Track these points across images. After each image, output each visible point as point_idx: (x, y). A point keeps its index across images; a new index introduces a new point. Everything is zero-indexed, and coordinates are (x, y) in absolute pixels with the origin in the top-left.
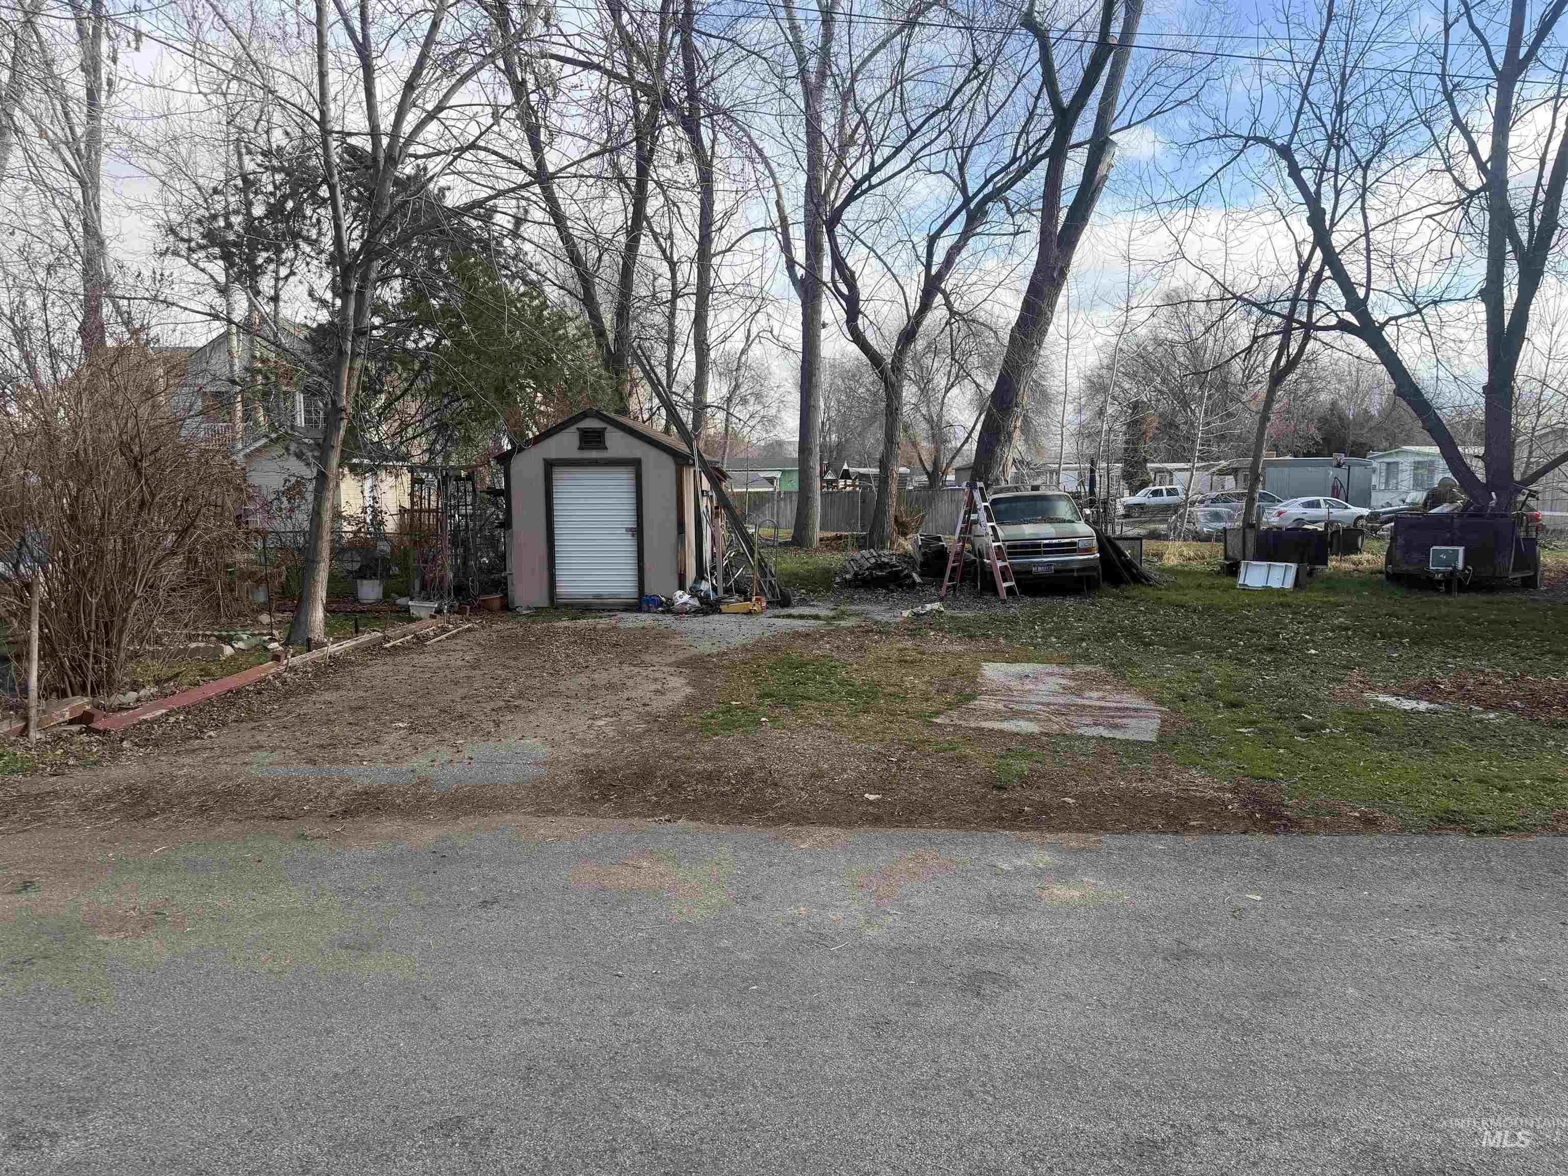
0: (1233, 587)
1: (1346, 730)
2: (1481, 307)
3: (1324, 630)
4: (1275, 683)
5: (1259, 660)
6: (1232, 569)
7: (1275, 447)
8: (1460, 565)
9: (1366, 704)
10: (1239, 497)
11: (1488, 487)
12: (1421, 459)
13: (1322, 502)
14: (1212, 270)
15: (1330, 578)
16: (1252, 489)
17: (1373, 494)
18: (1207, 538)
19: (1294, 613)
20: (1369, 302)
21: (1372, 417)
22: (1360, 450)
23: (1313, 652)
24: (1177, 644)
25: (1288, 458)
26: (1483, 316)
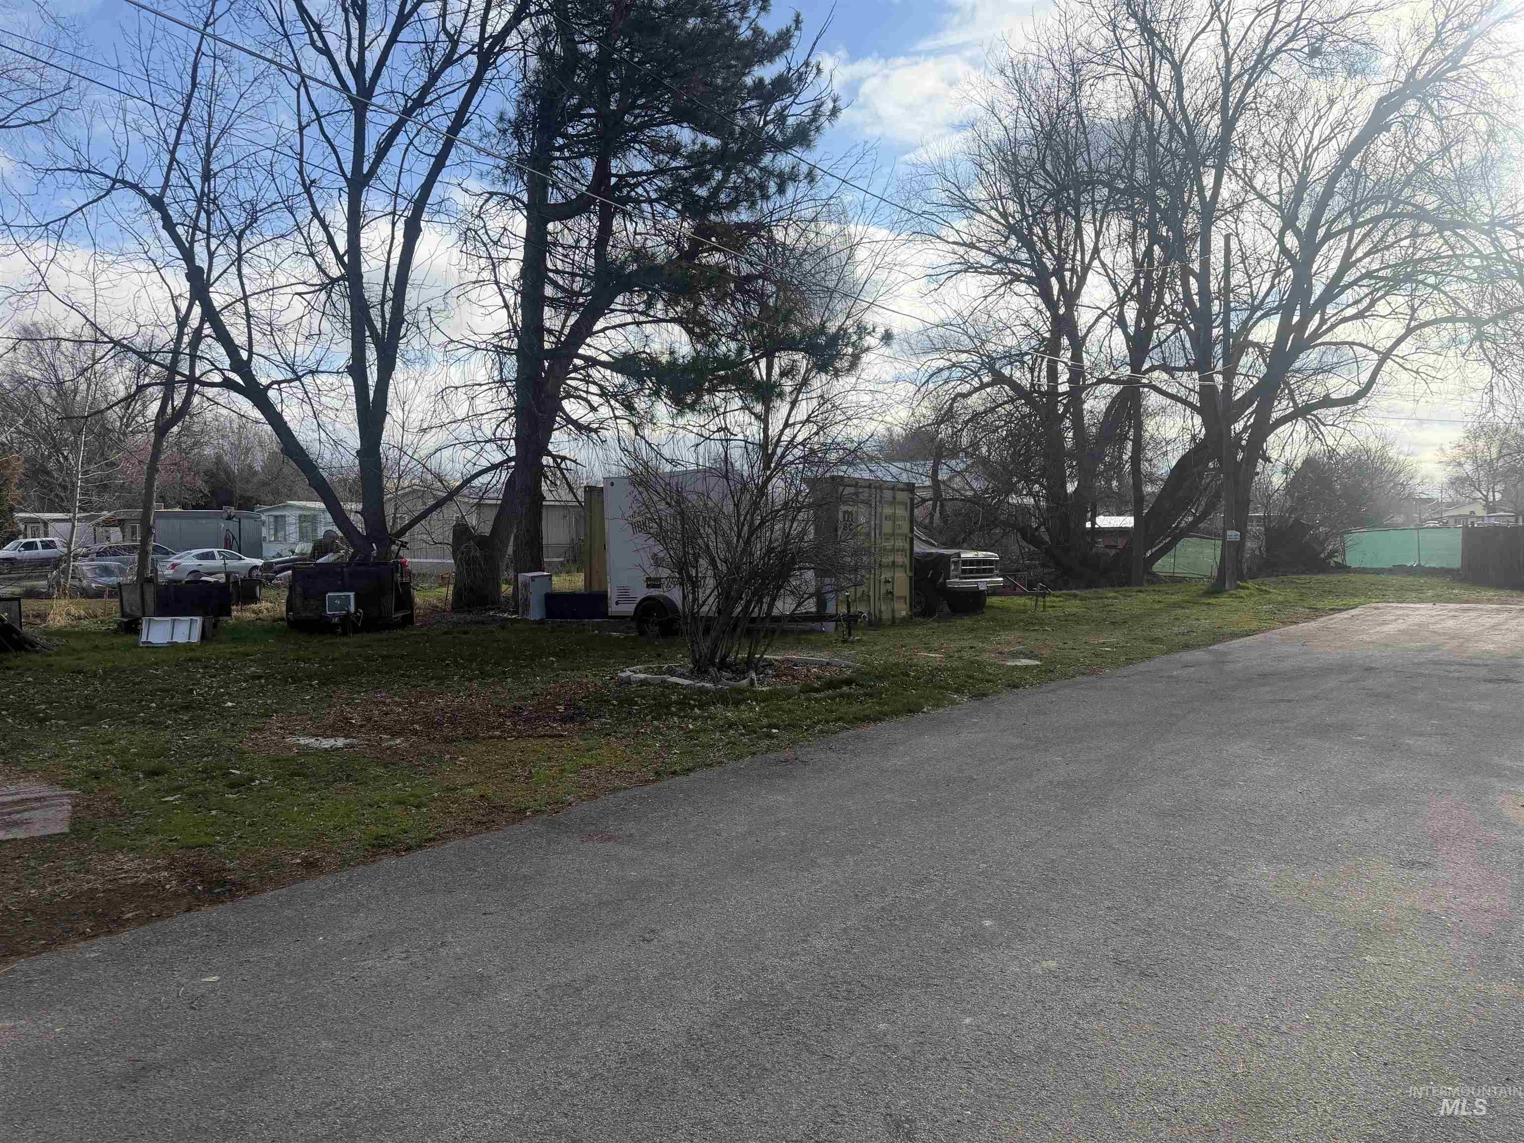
0: (136, 646)
1: (275, 778)
2: (349, 381)
3: (238, 681)
4: (196, 741)
5: (175, 720)
6: (131, 627)
7: (162, 498)
8: (352, 609)
9: (290, 749)
10: (130, 549)
11: (368, 539)
12: (305, 513)
13: (216, 554)
14: (84, 309)
15: (234, 629)
16: (145, 542)
17: (264, 545)
18: (98, 594)
19: (206, 667)
20: (253, 364)
21: (256, 473)
22: (247, 504)
23: (230, 704)
24: (80, 716)
25: (177, 510)
26: (351, 390)
